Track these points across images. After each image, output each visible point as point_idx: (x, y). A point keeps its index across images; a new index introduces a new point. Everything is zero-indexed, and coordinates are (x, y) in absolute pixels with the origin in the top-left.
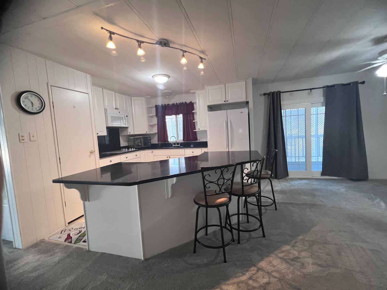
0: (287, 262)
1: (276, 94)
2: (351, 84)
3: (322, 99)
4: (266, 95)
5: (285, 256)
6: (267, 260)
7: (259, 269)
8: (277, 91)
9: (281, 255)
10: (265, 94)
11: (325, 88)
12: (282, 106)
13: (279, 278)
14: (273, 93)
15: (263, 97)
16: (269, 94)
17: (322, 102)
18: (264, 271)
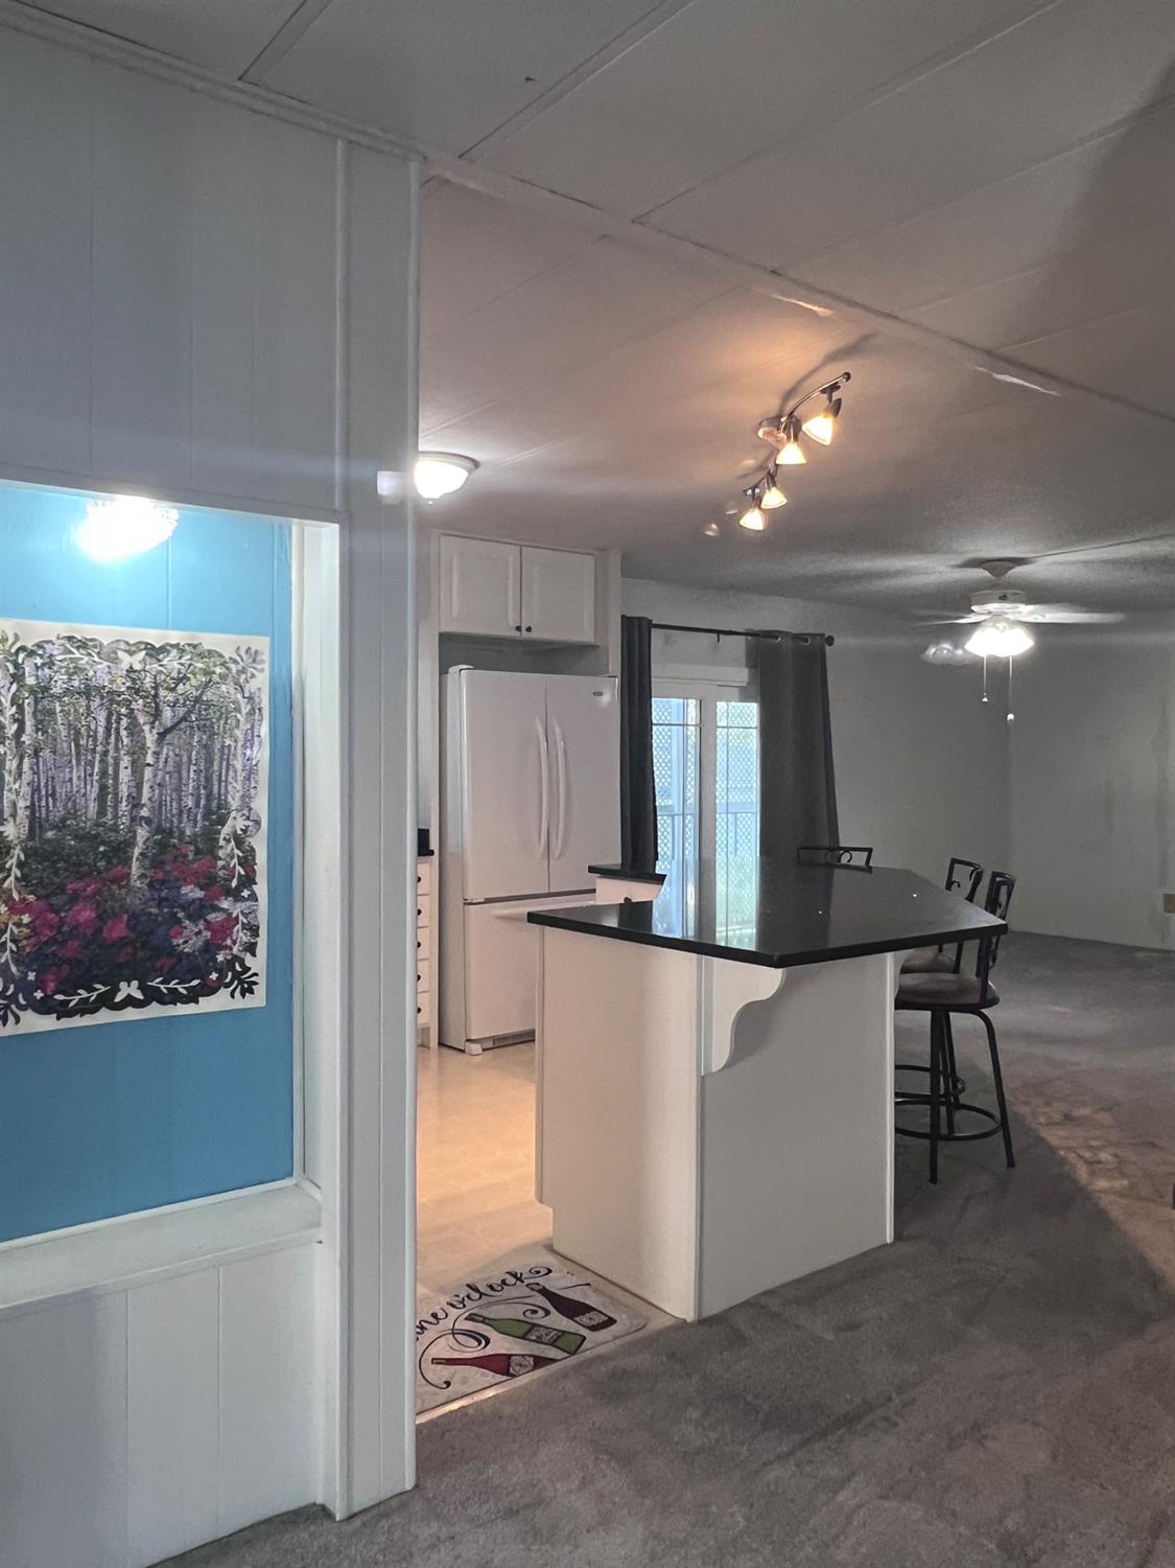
1: (637, 625)
2: (806, 641)
3: (742, 675)
17: (744, 685)
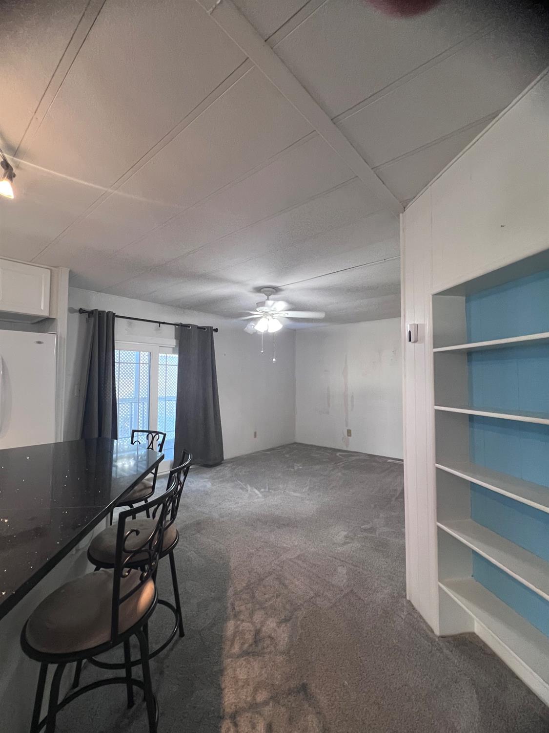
0: (254, 654)
1: (105, 315)
2: (205, 329)
3: (173, 342)
4: (85, 314)
5: (243, 644)
6: (227, 682)
7: (234, 717)
8: (107, 311)
9: (236, 649)
10: (81, 311)
11: (177, 327)
12: (115, 341)
13: (272, 698)
14: (101, 313)
15: (77, 315)
16: (91, 313)
17: (174, 347)
18: (244, 710)
